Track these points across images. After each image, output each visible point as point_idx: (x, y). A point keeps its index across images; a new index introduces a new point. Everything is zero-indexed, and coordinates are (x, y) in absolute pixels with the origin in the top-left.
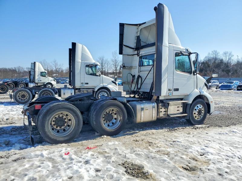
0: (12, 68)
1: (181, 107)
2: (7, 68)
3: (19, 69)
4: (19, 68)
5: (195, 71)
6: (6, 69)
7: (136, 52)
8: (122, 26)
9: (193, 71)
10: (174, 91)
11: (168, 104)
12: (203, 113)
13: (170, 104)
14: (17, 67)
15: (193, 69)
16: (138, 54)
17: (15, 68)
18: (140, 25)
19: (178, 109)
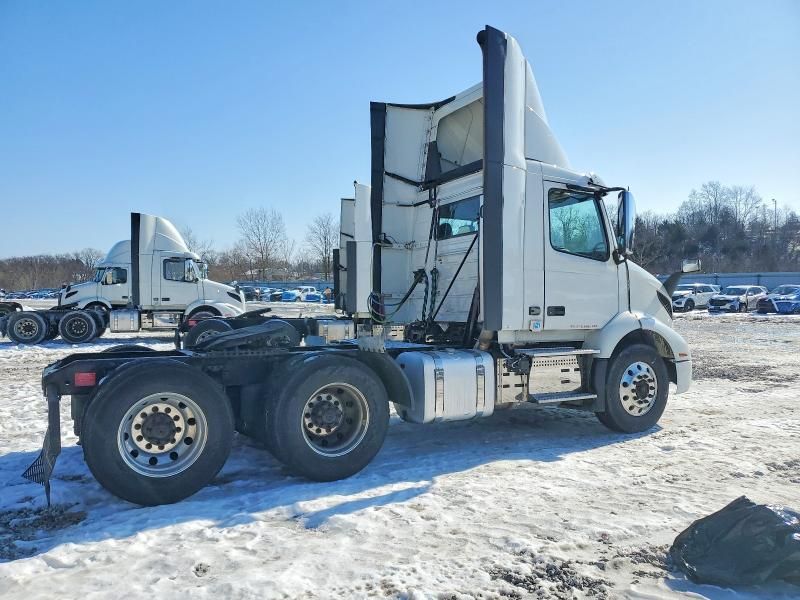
0: (67, 255)
1: (576, 370)
2: (53, 255)
3: (88, 257)
4: (89, 254)
5: (621, 250)
6: (49, 259)
7: (425, 195)
8: (378, 111)
9: (612, 250)
10: (549, 315)
11: (530, 359)
12: (652, 388)
13: (534, 360)
14: (83, 253)
15: (614, 244)
16: (431, 201)
17: (77, 255)
18: (437, 106)
19: (566, 375)
